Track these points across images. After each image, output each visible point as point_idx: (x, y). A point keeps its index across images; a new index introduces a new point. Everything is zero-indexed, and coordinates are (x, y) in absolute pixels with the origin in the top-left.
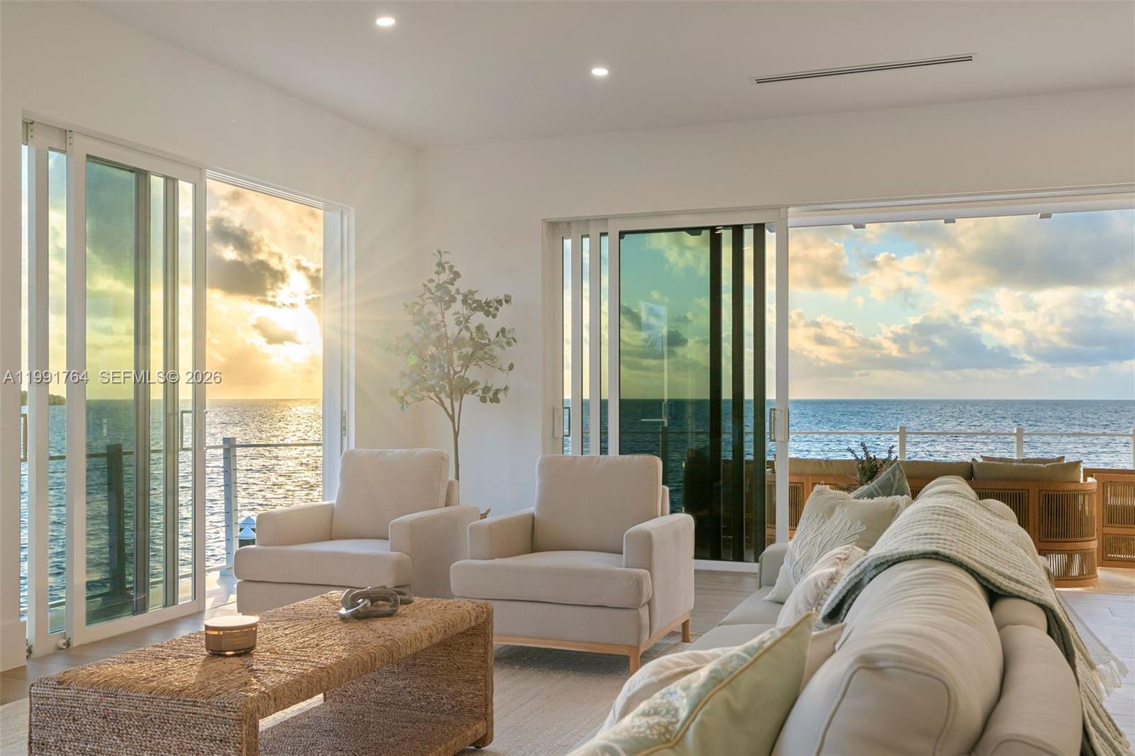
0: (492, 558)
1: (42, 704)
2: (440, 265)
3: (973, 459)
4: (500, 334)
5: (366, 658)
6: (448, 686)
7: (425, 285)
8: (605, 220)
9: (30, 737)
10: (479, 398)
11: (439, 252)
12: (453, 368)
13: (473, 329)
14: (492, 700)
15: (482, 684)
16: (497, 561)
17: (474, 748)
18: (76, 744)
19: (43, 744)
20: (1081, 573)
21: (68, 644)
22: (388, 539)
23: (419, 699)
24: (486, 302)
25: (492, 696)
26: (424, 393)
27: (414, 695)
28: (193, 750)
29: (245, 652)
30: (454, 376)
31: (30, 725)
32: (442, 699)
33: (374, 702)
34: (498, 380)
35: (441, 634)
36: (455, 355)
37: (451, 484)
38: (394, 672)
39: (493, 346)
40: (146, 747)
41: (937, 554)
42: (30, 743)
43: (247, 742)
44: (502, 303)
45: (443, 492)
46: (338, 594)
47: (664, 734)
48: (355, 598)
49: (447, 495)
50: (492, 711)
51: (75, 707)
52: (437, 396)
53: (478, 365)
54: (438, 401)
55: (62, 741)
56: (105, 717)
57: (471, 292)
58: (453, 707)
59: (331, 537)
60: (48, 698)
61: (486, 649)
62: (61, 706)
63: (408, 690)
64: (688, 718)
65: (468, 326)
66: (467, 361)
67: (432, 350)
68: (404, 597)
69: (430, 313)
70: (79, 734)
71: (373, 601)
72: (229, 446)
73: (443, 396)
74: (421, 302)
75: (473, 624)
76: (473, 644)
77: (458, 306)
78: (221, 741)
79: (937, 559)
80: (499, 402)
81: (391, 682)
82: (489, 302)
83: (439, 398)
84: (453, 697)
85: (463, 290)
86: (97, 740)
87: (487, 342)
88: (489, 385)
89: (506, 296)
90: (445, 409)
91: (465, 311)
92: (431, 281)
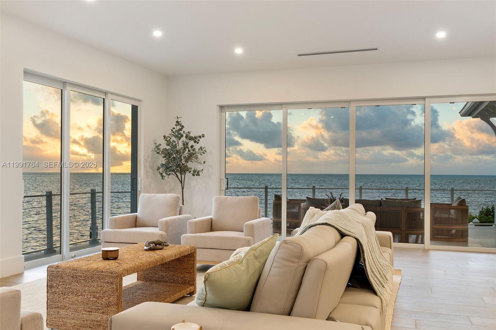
0: (196, 233)
1: (51, 274)
2: (177, 122)
3: (381, 199)
4: (200, 149)
5: (155, 261)
6: (181, 274)
7: (172, 130)
9: (47, 284)
10: (192, 174)
11: (177, 117)
12: (181, 162)
13: (190, 147)
14: (196, 279)
15: (192, 274)
16: (198, 234)
17: (189, 295)
18: (63, 286)
19: (52, 286)
22: (158, 227)
23: (171, 279)
24: (195, 137)
25: (196, 278)
26: (170, 172)
27: (169, 278)
28: (102, 286)
29: (116, 258)
30: (182, 166)
31: (47, 280)
32: (179, 279)
33: (155, 281)
34: (199, 167)
35: (179, 255)
37: (181, 207)
38: (162, 270)
39: (198, 154)
40: (86, 286)
41: (326, 223)
42: (47, 286)
43: (119, 283)
44: (201, 137)
45: (178, 210)
47: (238, 261)
48: (149, 243)
49: (180, 211)
50: (196, 283)
51: (63, 274)
52: (175, 173)
53: (192, 161)
54: (176, 175)
55: (58, 285)
56: (73, 277)
57: (189, 133)
58: (183, 282)
59: (136, 227)
60: (53, 272)
61: (194, 262)
62: (58, 274)
63: (167, 276)
64: (244, 257)
65: (188, 147)
68: (166, 244)
69: (174, 141)
70: (64, 283)
71: (156, 245)
73: (178, 173)
74: (170, 137)
75: (190, 253)
76: (189, 260)
77: (184, 139)
78: (111, 283)
79: (327, 225)
80: (199, 175)
81: (161, 274)
82: (196, 137)
83: (176, 174)
84: (183, 278)
85: (186, 132)
86: (70, 284)
87: (195, 152)
88: (196, 169)
89: (203, 134)
90: (179, 179)
91: (186, 141)
92: (174, 128)
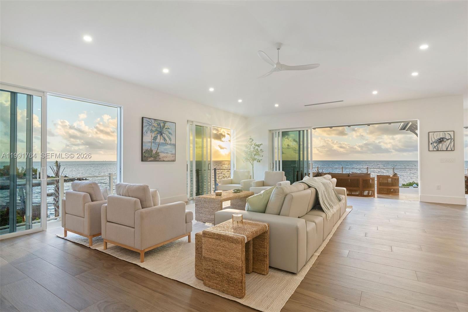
0: (256, 187)
2: (250, 138)
4: (261, 150)
7: (248, 142)
8: (279, 130)
10: (257, 161)
11: (250, 136)
12: (252, 156)
13: (256, 149)
16: (257, 187)
19: (197, 205)
20: (371, 195)
21: (193, 199)
22: (240, 184)
26: (247, 161)
28: (215, 205)
29: (220, 195)
30: (252, 158)
34: (260, 158)
36: (253, 154)
38: (240, 201)
39: (259, 152)
40: (209, 205)
43: (221, 204)
44: (261, 145)
45: (249, 177)
46: (232, 190)
48: (235, 190)
51: (201, 200)
53: (257, 155)
55: (199, 204)
56: (204, 201)
59: (232, 184)
62: (199, 200)
66: (255, 155)
67: (249, 153)
68: (242, 190)
69: (248, 147)
71: (237, 191)
72: (215, 170)
74: (247, 145)
78: (218, 204)
80: (260, 162)
81: (240, 203)
82: (259, 145)
83: (250, 161)
85: (254, 143)
90: (251, 163)
91: (254, 146)
